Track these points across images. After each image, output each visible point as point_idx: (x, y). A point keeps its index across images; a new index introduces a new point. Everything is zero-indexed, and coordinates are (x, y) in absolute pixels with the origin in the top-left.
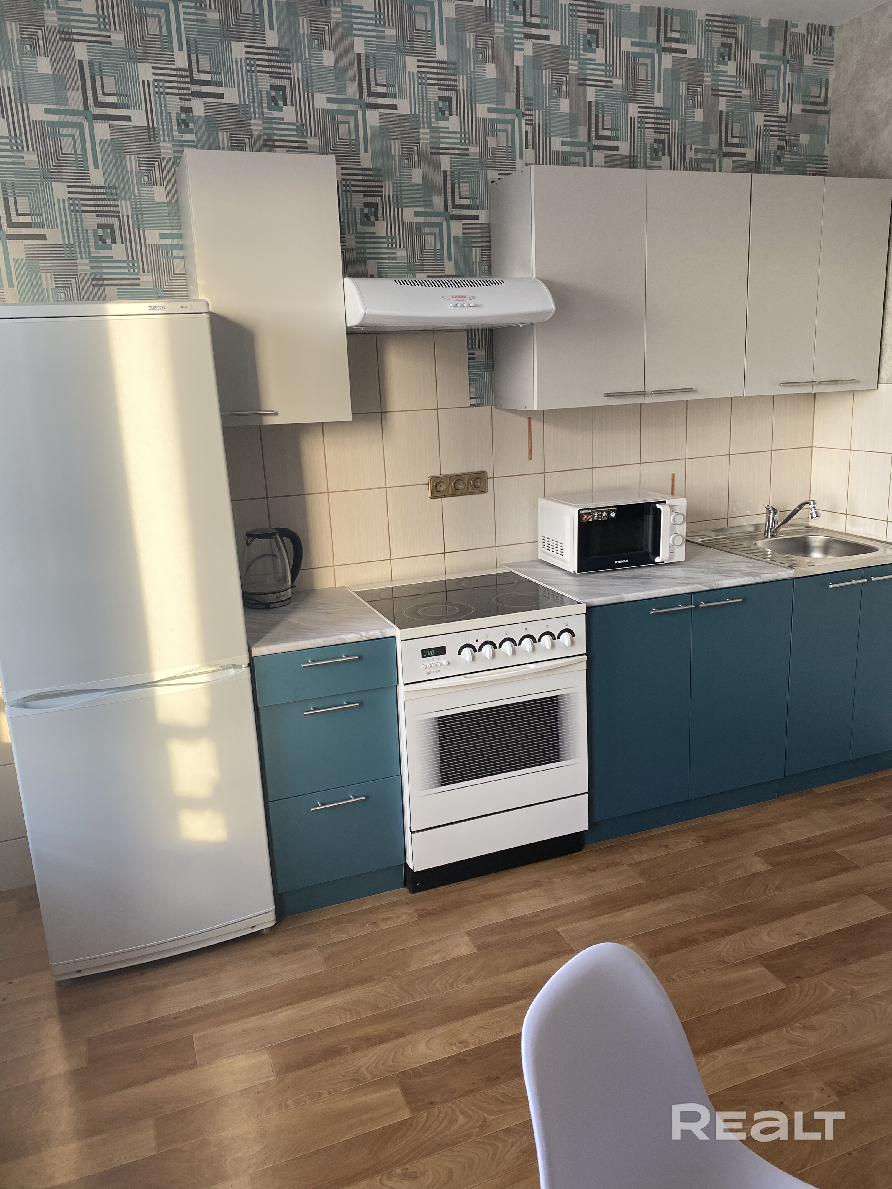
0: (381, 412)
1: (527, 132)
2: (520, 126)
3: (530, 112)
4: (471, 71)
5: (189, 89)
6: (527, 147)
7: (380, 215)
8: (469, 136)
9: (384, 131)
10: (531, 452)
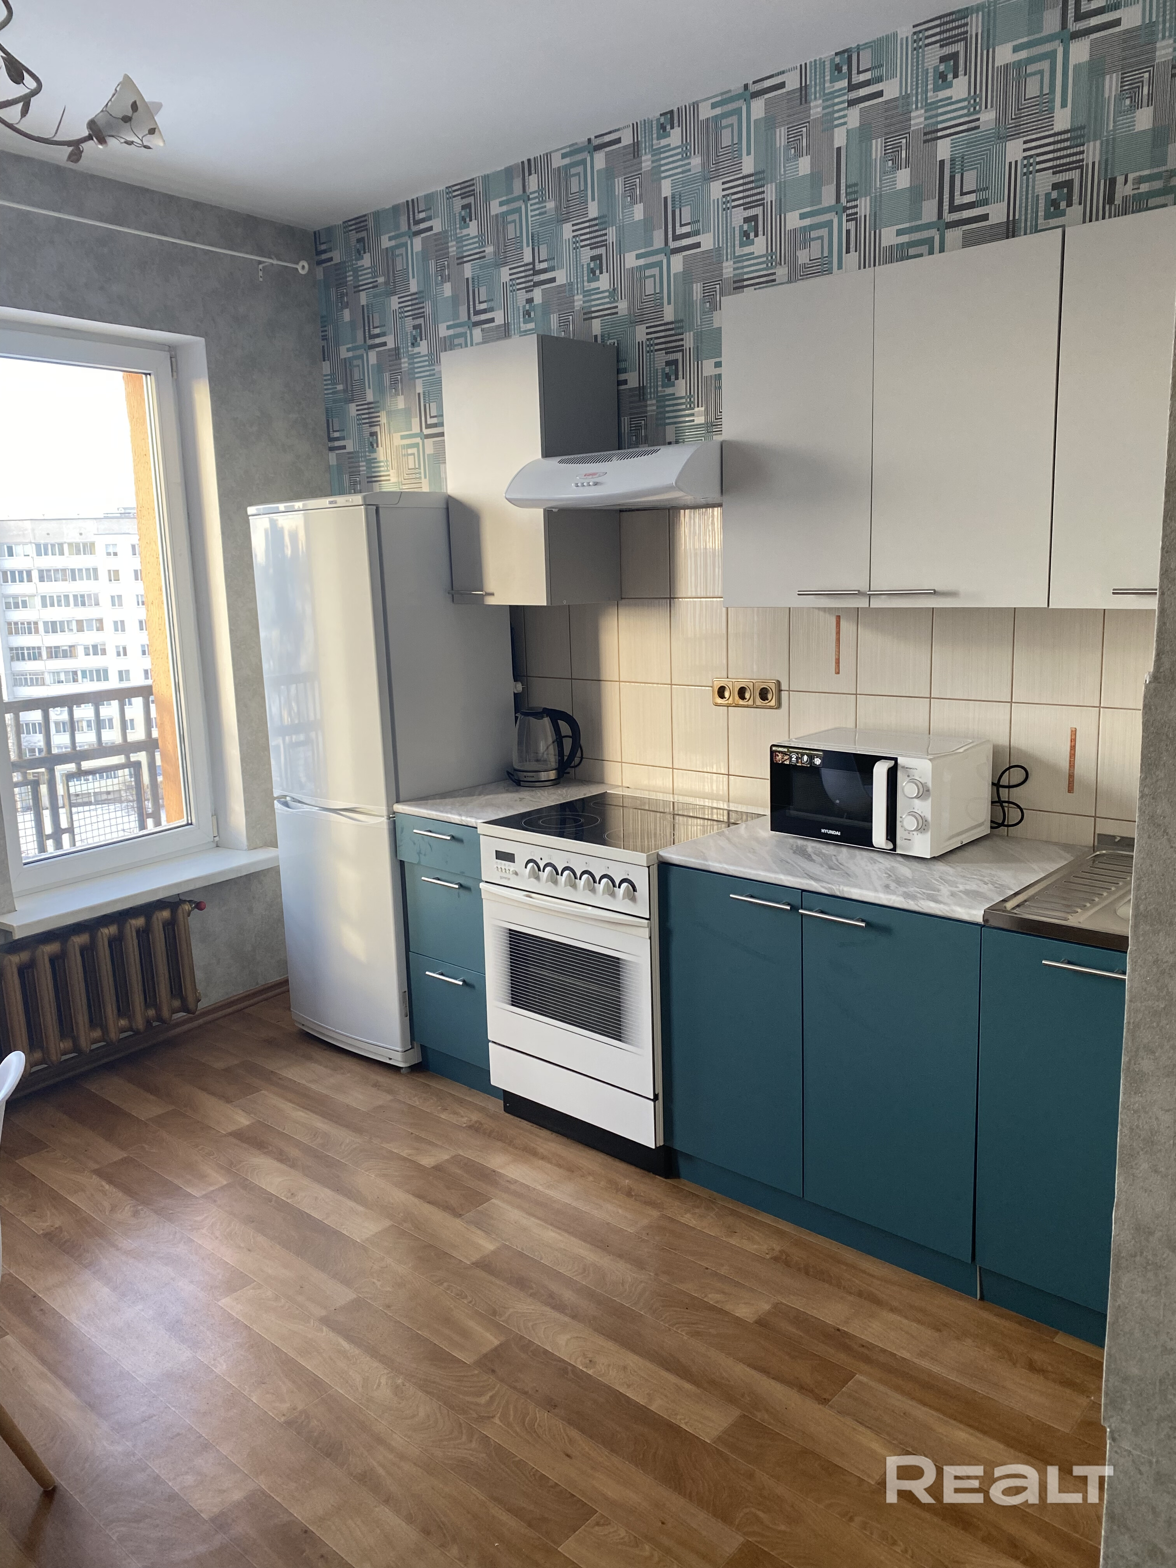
0: (670, 598)
1: (848, 232)
2: (840, 225)
3: (853, 203)
4: (780, 175)
5: (532, 280)
6: (848, 252)
7: (680, 373)
8: (776, 257)
9: (687, 277)
10: (839, 663)
